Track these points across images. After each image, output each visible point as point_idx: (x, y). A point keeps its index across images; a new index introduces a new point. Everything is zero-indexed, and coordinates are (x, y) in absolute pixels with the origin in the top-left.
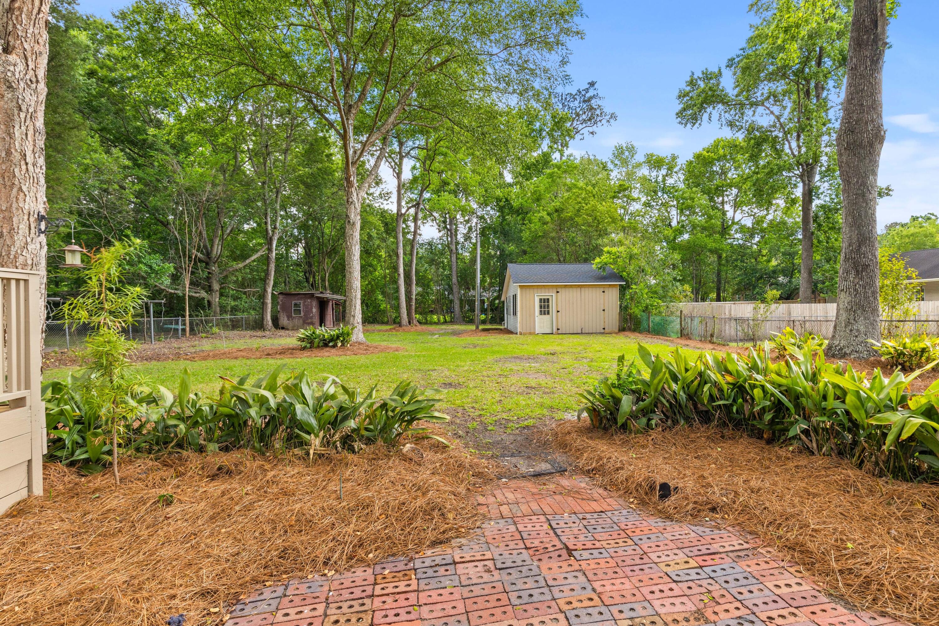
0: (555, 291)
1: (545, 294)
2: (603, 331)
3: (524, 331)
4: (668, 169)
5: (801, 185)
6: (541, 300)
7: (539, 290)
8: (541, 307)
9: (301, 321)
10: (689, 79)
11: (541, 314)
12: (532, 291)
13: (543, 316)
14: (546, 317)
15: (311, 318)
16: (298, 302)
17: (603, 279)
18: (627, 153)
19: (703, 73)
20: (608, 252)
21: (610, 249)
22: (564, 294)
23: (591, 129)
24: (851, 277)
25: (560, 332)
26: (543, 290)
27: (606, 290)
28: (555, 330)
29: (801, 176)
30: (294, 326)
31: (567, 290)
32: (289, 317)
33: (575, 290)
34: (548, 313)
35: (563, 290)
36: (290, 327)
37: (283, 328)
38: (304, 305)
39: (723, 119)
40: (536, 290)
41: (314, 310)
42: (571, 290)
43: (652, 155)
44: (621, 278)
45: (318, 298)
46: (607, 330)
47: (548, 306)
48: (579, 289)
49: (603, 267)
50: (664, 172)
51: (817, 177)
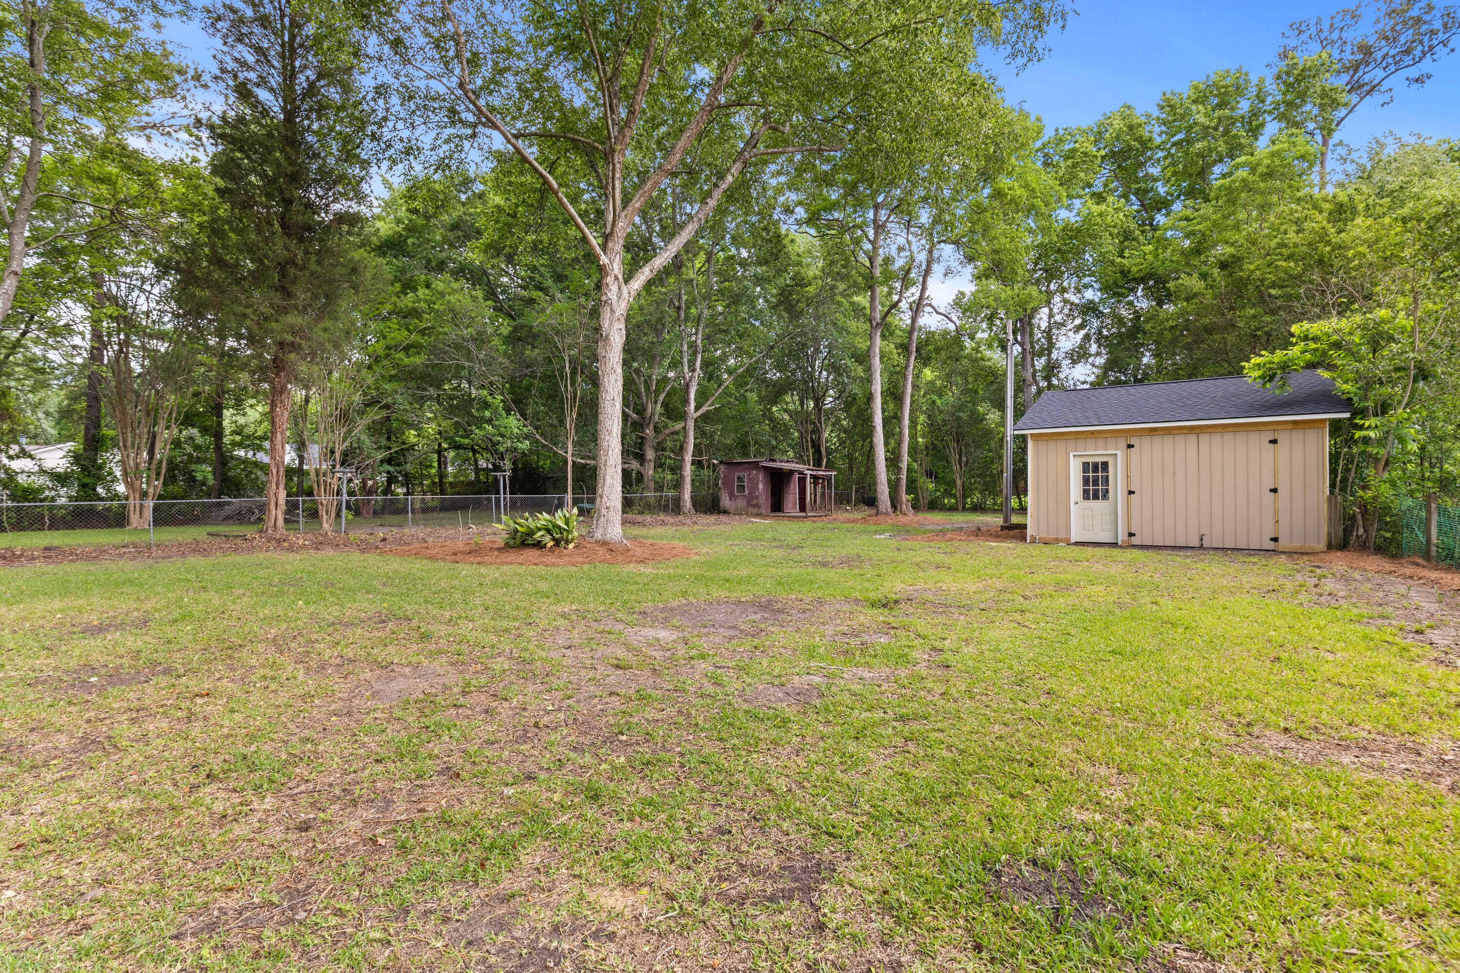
0: (1123, 443)
1: (1096, 453)
2: (1271, 545)
3: (1043, 535)
6: (1086, 466)
7: (1081, 444)
8: (1086, 481)
9: (745, 502)
11: (1086, 495)
12: (1061, 445)
13: (1092, 503)
14: (1100, 505)
15: (757, 498)
16: (741, 474)
17: (1282, 406)
22: (1145, 449)
23: (1413, 72)
25: (1134, 541)
26: (1091, 442)
27: (1282, 437)
28: (1122, 537)
30: (737, 509)
31: (1157, 440)
32: (732, 496)
34: (1105, 496)
35: (1146, 441)
36: (732, 510)
37: (725, 512)
38: (749, 479)
40: (1071, 444)
41: (761, 486)
42: (1169, 439)
45: (766, 468)
46: (1283, 544)
47: (1106, 480)
48: (1192, 438)
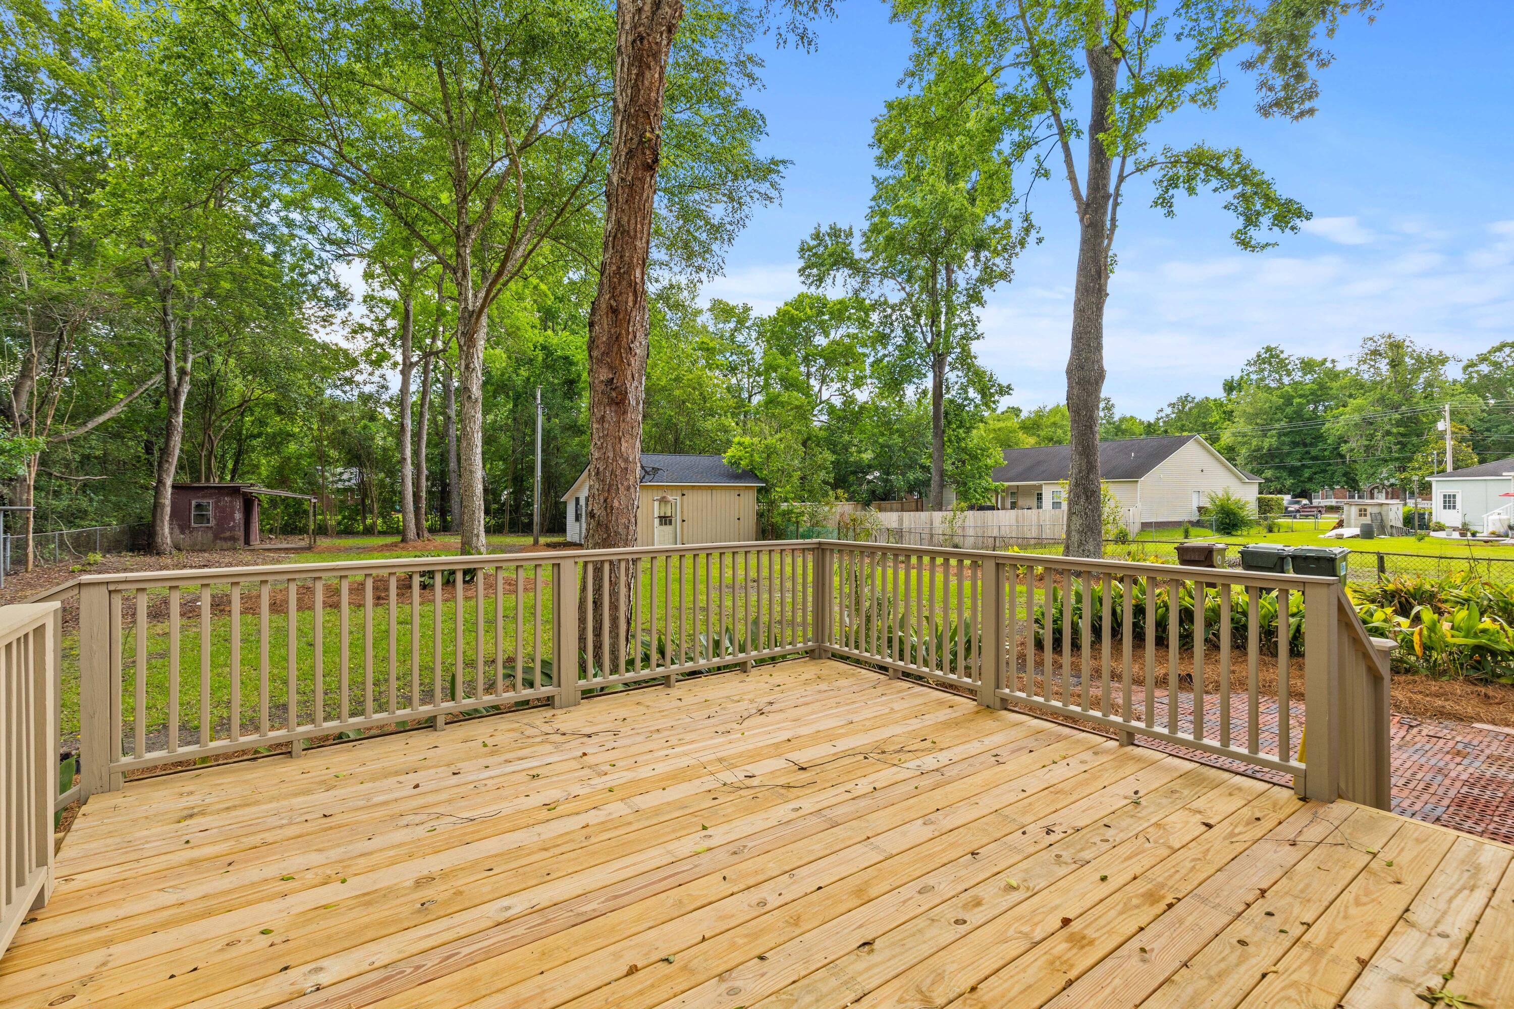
0: (680, 493)
4: (738, 322)
5: (930, 375)
7: (660, 492)
9: (210, 535)
10: (814, 231)
11: (661, 524)
12: (649, 493)
13: (664, 527)
14: (668, 528)
16: (204, 502)
17: (737, 477)
18: (686, 293)
19: (831, 228)
20: (739, 443)
21: (742, 440)
22: (691, 498)
24: (1082, 501)
27: (742, 493)
29: (933, 366)
30: (194, 544)
31: (695, 493)
32: (184, 528)
33: (704, 492)
34: (671, 524)
35: (690, 492)
36: (186, 545)
37: (176, 549)
38: (217, 507)
39: (849, 286)
40: (655, 492)
41: (238, 516)
42: (700, 492)
43: (720, 302)
44: (756, 478)
45: (244, 494)
48: (709, 492)
49: (735, 463)
50: (732, 325)
51: (947, 369)
